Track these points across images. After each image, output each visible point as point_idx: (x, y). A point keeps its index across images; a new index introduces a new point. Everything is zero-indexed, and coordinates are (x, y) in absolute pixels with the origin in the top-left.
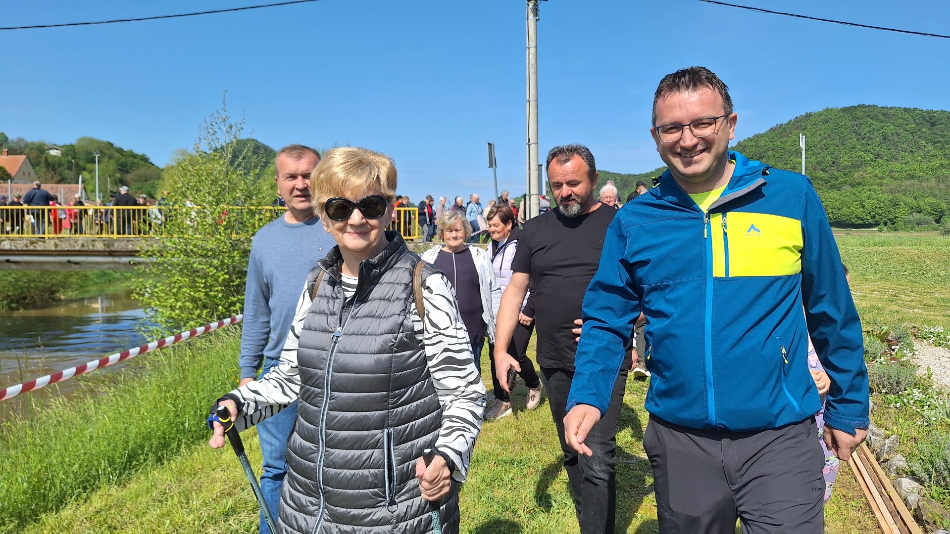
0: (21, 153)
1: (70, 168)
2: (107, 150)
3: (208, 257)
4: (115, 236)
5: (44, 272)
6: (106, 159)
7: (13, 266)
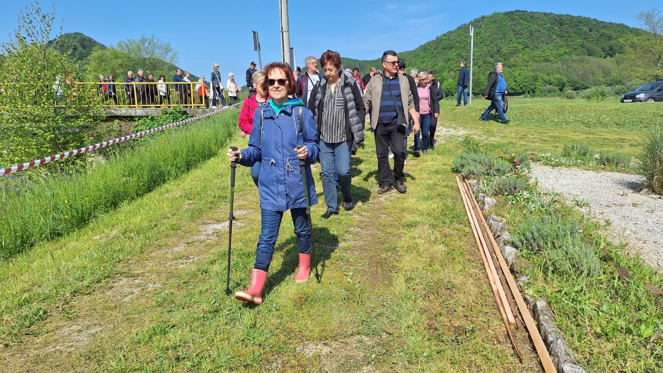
3: (37, 121)
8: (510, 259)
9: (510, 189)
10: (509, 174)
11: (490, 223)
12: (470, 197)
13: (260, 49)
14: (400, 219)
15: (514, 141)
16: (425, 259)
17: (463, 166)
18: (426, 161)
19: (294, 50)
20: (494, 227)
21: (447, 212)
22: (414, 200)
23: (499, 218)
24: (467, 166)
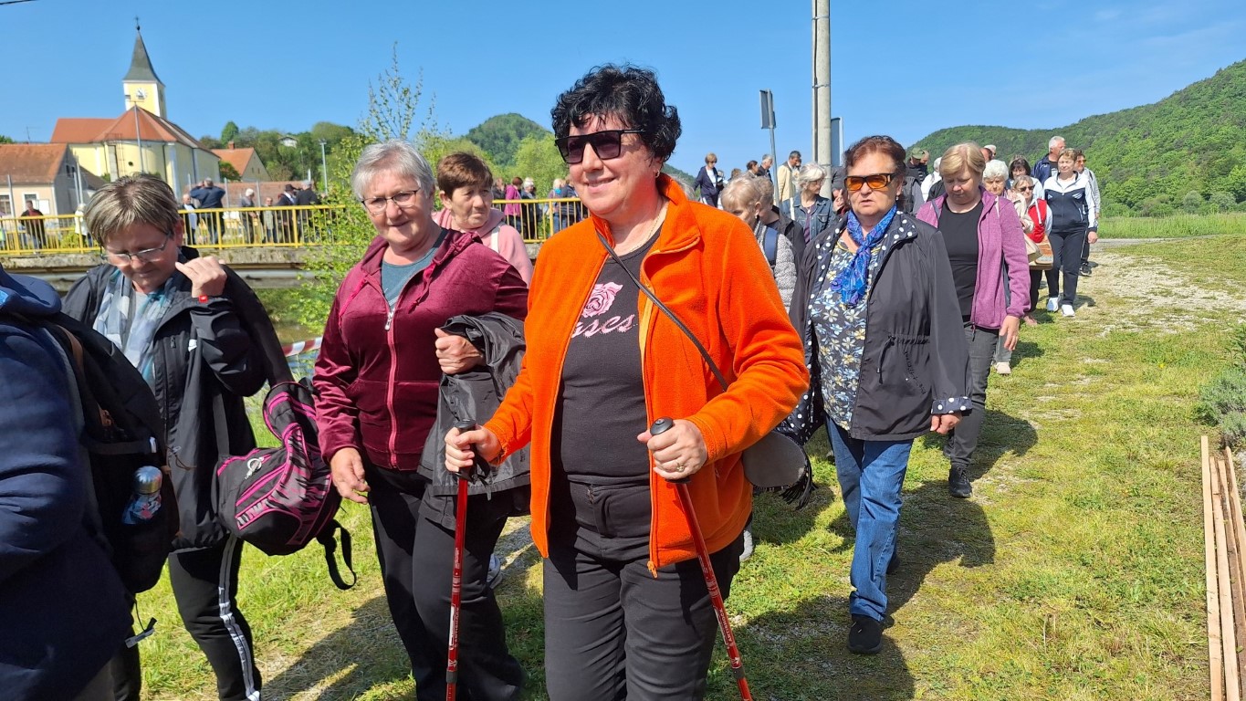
0: (250, 146)
1: (306, 162)
4: (297, 245)
13: (775, 125)
18: (1129, 381)
19: (840, 122)
24: (1235, 411)
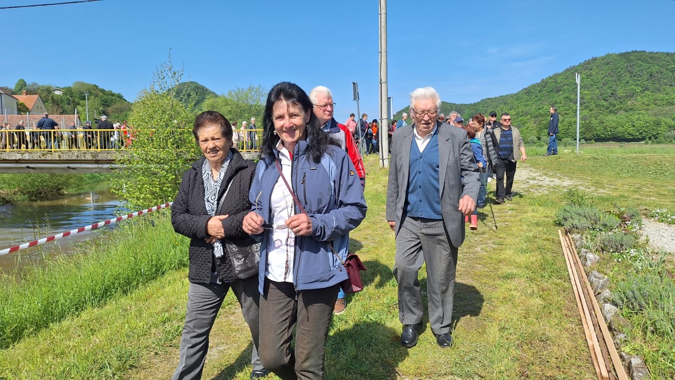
0: (36, 94)
1: (69, 104)
2: (94, 91)
3: (162, 163)
4: (99, 150)
5: (53, 175)
6: (93, 97)
7: (32, 171)
8: (609, 316)
9: (616, 246)
10: (617, 230)
11: (591, 279)
12: (572, 253)
13: (358, 98)
14: (497, 270)
15: (626, 194)
16: (521, 310)
17: (565, 219)
18: (527, 212)
19: (391, 99)
20: (595, 284)
21: (546, 266)
22: (511, 252)
23: (601, 275)
24: (570, 219)
